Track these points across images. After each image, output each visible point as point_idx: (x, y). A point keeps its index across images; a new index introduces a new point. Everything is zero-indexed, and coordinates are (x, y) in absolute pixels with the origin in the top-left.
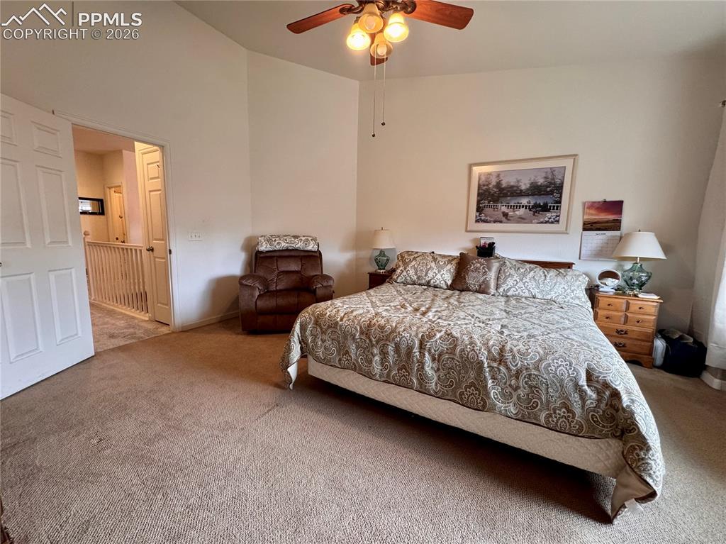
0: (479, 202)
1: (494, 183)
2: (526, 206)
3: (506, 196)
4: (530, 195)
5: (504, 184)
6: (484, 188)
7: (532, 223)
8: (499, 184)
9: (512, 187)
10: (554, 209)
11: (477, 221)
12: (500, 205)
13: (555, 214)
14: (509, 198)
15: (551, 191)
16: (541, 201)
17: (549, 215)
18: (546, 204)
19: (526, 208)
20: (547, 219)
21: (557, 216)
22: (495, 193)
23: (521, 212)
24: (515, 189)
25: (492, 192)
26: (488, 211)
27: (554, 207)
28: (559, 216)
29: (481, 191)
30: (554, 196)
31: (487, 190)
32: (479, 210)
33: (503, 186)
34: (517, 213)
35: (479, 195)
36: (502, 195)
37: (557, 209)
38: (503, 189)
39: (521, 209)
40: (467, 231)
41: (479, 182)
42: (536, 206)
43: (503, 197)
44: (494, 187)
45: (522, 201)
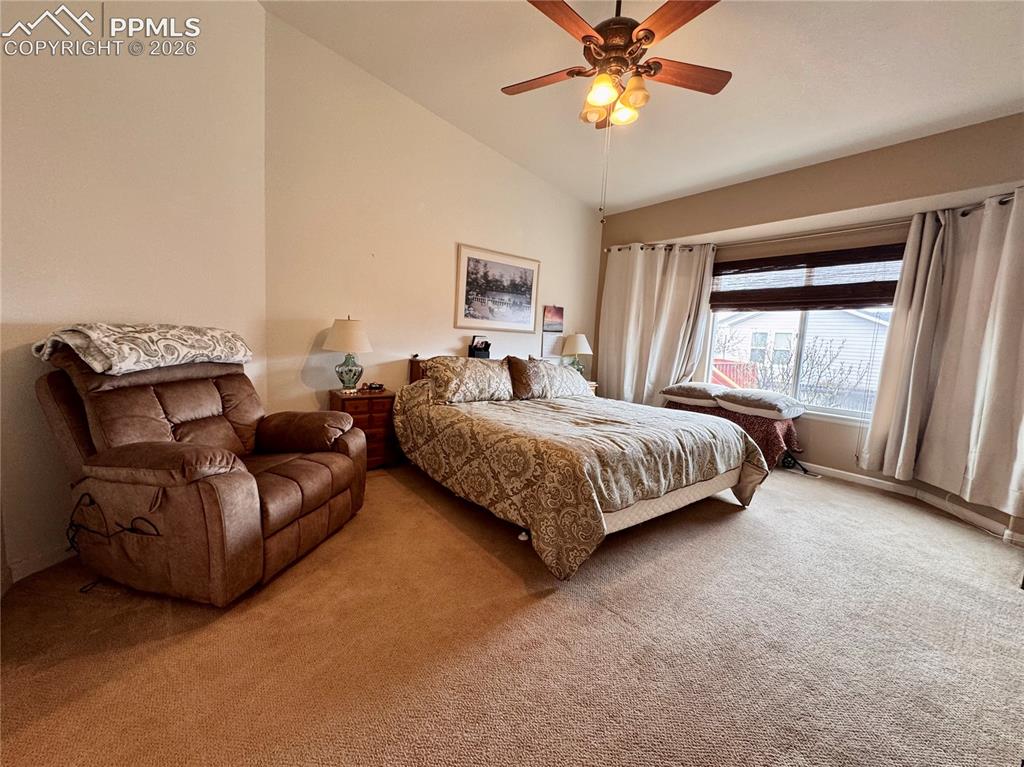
0: (467, 293)
1: (481, 272)
3: (491, 289)
5: (490, 277)
6: (474, 276)
8: (486, 274)
9: (497, 281)
11: (466, 315)
12: (487, 299)
14: (494, 292)
15: (524, 290)
22: (483, 284)
24: (499, 283)
25: (480, 283)
26: (476, 304)
28: (529, 316)
29: (469, 280)
30: (526, 296)
31: (476, 280)
32: (468, 302)
35: (468, 283)
36: (488, 288)
38: (490, 281)
40: (455, 327)
41: (468, 268)
44: (481, 277)
45: (504, 298)
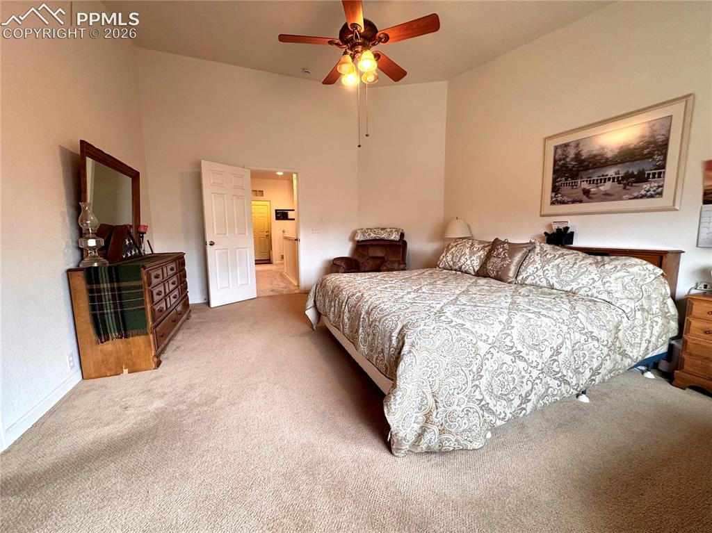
0: (554, 181)
1: (572, 155)
2: (614, 178)
3: (587, 168)
4: (619, 163)
5: (585, 155)
6: (562, 162)
7: (623, 200)
8: (578, 155)
9: (595, 156)
10: (654, 177)
11: (553, 203)
12: (579, 181)
13: (656, 184)
14: (590, 171)
15: (649, 153)
16: (635, 170)
17: (646, 186)
18: (642, 173)
19: (613, 181)
20: (643, 192)
21: (659, 187)
22: (574, 167)
23: (606, 187)
24: (599, 158)
25: (570, 166)
26: (566, 190)
27: (654, 174)
28: (662, 186)
29: (557, 167)
30: (654, 160)
31: (565, 165)
32: (555, 189)
33: (583, 158)
34: (602, 188)
35: (555, 172)
36: (581, 168)
37: (659, 177)
38: (584, 161)
39: (607, 183)
40: (542, 216)
41: (555, 156)
42: (627, 176)
43: (582, 171)
44: (572, 160)
45: (607, 173)
